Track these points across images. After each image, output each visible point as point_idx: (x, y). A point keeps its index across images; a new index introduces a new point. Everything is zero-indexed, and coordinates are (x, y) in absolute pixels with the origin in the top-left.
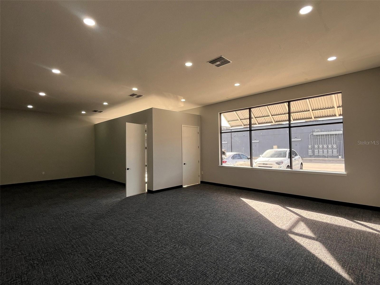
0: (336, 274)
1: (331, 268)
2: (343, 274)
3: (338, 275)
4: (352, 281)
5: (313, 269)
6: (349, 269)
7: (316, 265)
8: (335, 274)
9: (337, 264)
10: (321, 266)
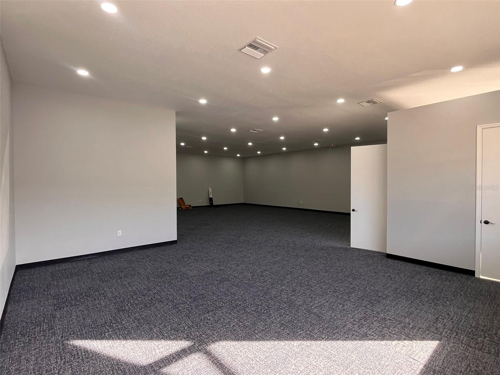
0: (87, 337)
1: (96, 339)
2: (81, 343)
3: (85, 339)
4: (69, 342)
5: (111, 326)
6: (78, 354)
7: (111, 331)
8: (89, 337)
9: (94, 349)
10: (106, 334)
